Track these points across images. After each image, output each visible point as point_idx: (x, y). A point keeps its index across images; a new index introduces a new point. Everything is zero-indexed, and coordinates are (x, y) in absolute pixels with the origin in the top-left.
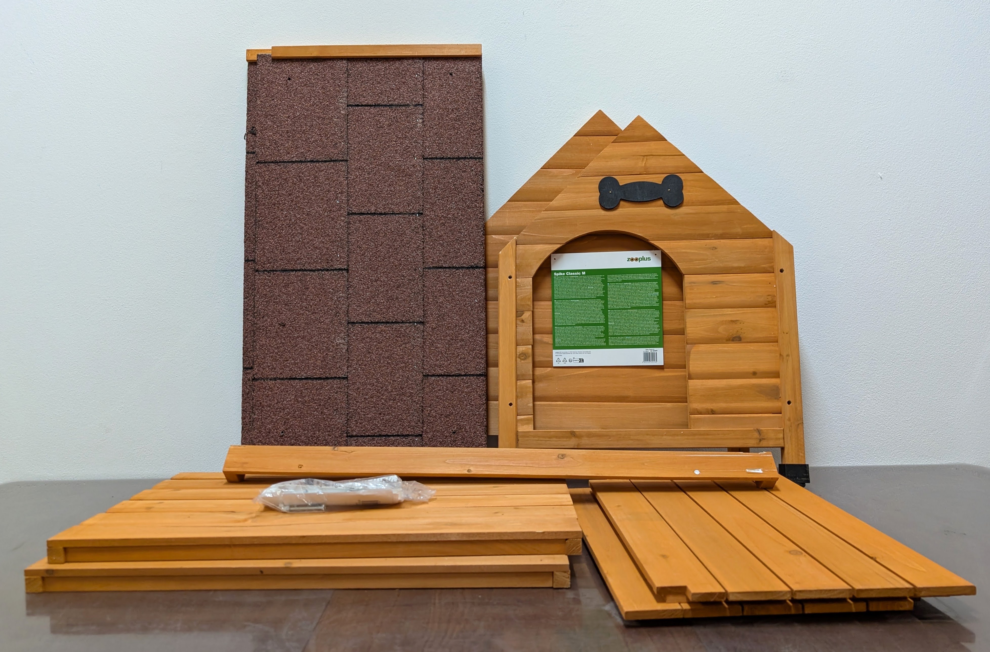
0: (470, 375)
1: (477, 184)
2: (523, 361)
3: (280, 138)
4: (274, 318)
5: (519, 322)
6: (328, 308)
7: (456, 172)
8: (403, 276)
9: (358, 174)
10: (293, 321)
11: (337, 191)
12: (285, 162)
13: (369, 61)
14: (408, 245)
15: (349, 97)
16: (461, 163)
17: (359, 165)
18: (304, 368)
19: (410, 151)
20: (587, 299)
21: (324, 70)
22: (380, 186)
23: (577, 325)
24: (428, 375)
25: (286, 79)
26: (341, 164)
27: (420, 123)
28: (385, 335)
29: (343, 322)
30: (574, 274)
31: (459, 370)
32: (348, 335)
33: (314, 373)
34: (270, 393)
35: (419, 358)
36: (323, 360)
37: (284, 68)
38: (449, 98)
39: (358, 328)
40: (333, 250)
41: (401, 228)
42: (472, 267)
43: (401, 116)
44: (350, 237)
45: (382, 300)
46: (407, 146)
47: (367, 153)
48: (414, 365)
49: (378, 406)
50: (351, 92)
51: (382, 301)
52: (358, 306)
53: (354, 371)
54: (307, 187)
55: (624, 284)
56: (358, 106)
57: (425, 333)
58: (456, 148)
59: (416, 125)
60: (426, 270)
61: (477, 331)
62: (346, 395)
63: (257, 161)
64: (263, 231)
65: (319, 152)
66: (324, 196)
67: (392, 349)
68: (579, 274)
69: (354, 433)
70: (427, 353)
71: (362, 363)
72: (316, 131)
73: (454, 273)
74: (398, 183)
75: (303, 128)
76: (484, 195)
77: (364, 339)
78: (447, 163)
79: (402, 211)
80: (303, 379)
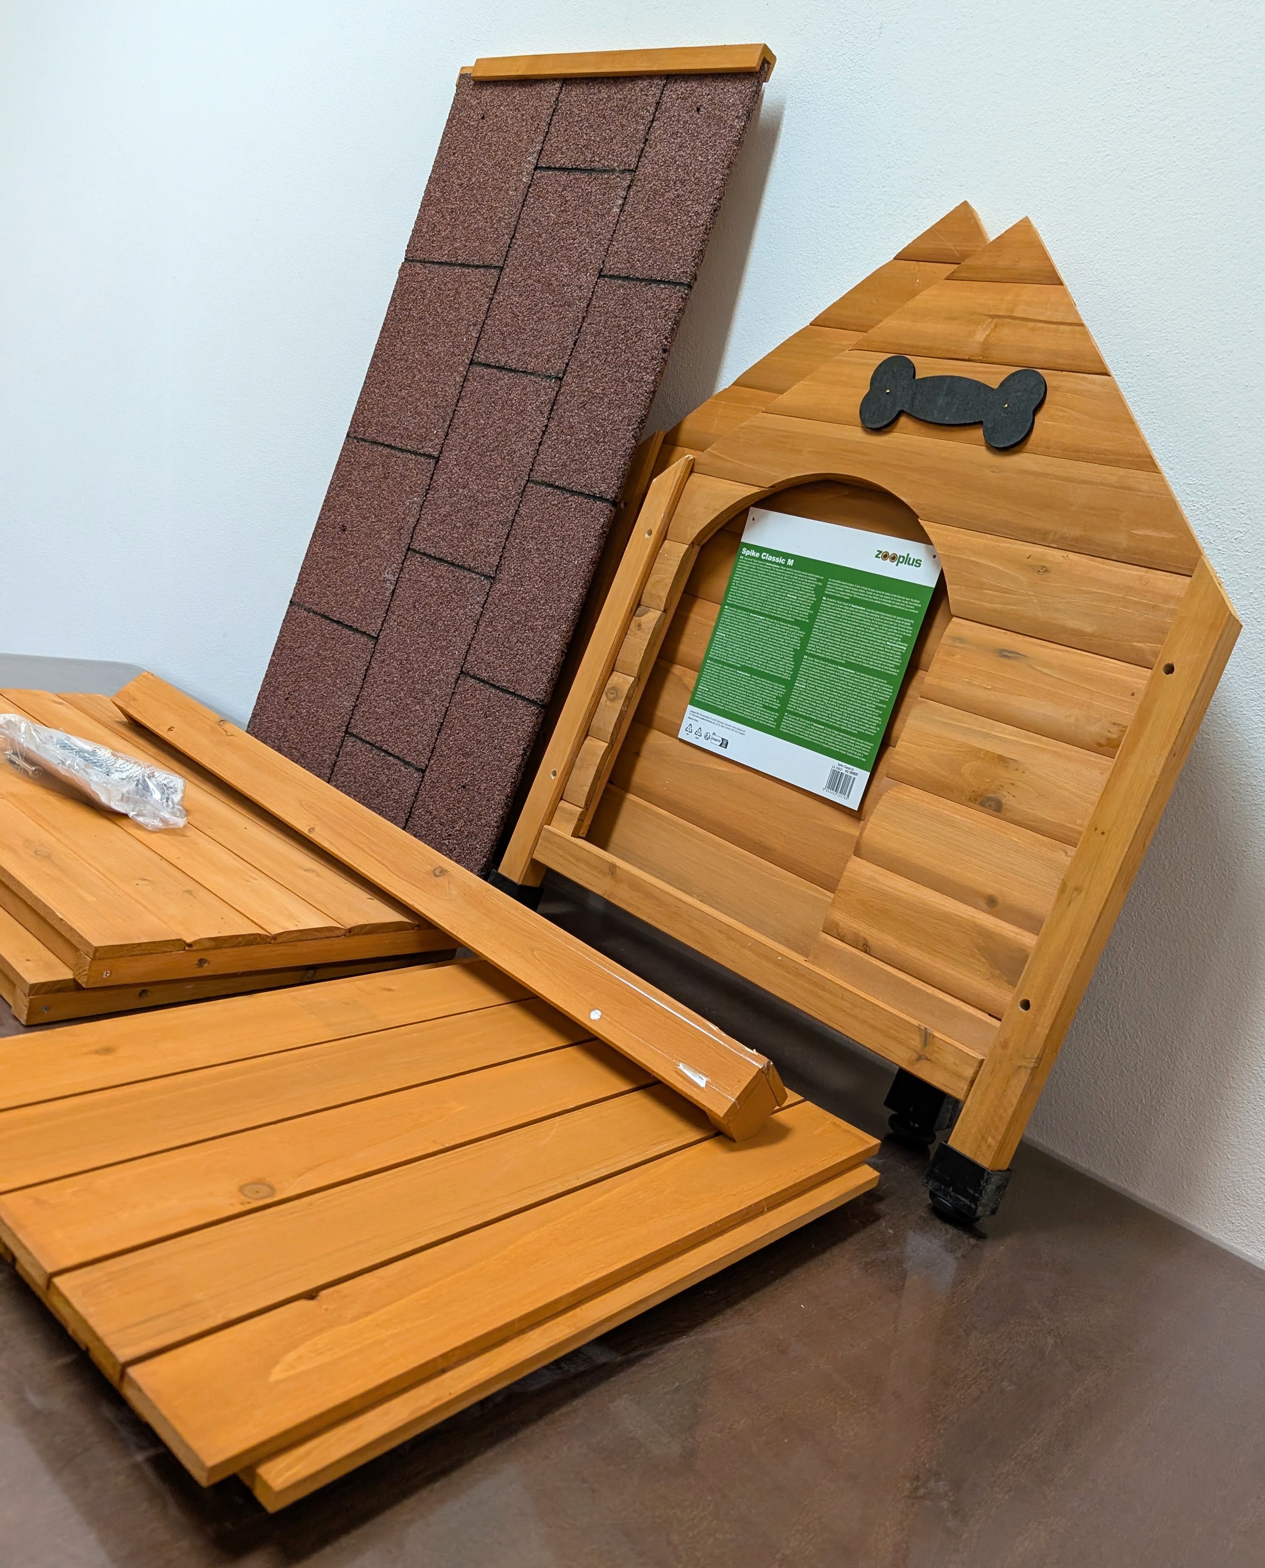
5: (632, 625)
6: (397, 519)
7: (637, 307)
8: (498, 489)
9: (507, 294)
10: (356, 528)
11: (471, 321)
12: (433, 262)
13: (591, 84)
15: (542, 153)
16: (650, 292)
20: (777, 619)
21: (528, 101)
22: (526, 318)
23: (744, 668)
24: (467, 673)
26: (492, 274)
29: (403, 546)
30: (773, 559)
31: (508, 681)
32: (401, 569)
34: (299, 630)
35: (465, 638)
36: (363, 600)
37: (484, 97)
39: (417, 561)
42: (594, 497)
43: (598, 191)
45: (461, 523)
47: (531, 257)
48: (456, 649)
49: (394, 698)
50: (549, 142)
55: (851, 607)
56: (548, 169)
58: (653, 261)
60: (531, 485)
62: (366, 665)
65: (475, 249)
67: (440, 610)
68: (782, 561)
69: (354, 732)
70: (478, 633)
72: (484, 211)
74: (550, 317)
75: (472, 205)
78: (629, 288)
80: (334, 621)
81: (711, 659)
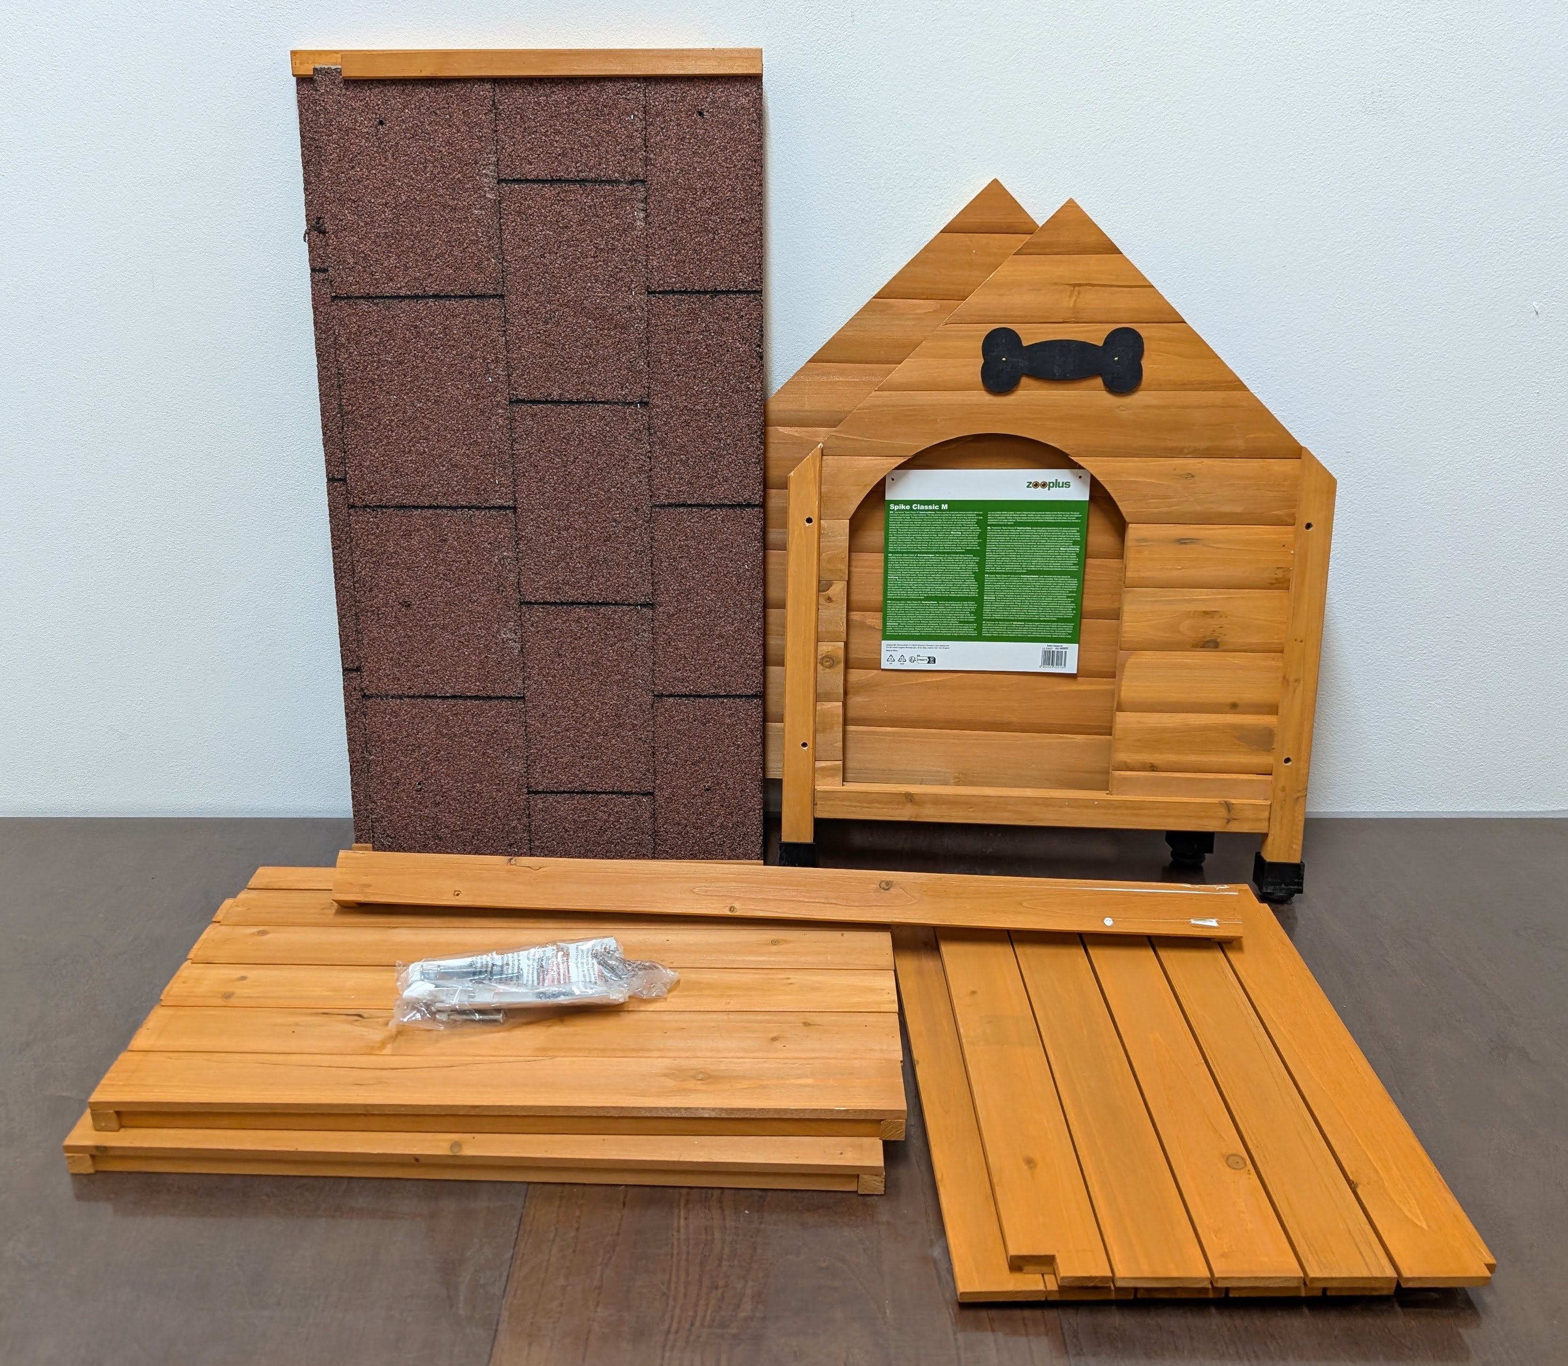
0: (734, 696)
1: (750, 345)
2: (827, 670)
3: (373, 249)
4: (390, 593)
5: (822, 601)
6: (484, 578)
7: (711, 320)
8: (615, 521)
9: (525, 323)
10: (423, 599)
11: (488, 358)
12: (387, 297)
13: (536, 84)
14: (623, 464)
15: (500, 163)
16: (720, 303)
17: (526, 305)
18: (448, 679)
19: (622, 279)
20: (948, 553)
21: (448, 104)
22: (567, 346)
23: (928, 599)
24: (663, 695)
25: (375, 123)
26: (492, 304)
27: (640, 220)
28: (586, 626)
29: (512, 602)
31: (716, 687)
32: (522, 624)
33: (467, 688)
34: (394, 720)
35: (646, 666)
36: (481, 667)
37: (370, 98)
38: (696, 165)
39: (539, 612)
40: (486, 471)
41: (609, 432)
42: (740, 505)
43: (604, 203)
44: (516, 446)
45: (579, 562)
46: (617, 268)
47: (540, 280)
48: (638, 679)
49: (578, 744)
50: (504, 151)
51: (578, 565)
52: (536, 574)
53: (535, 686)
54: (430, 348)
56: (518, 181)
57: (657, 624)
58: (711, 272)
59: (633, 224)
60: (657, 510)
61: (748, 621)
62: (522, 726)
63: (334, 294)
64: (356, 433)
65: (449, 278)
66: (464, 367)
67: (598, 650)
68: (936, 507)
69: (540, 788)
70: (659, 657)
71: (548, 673)
72: (441, 233)
73: (707, 515)
74: (601, 342)
75: (416, 227)
76: (762, 365)
77: (549, 632)
78: (693, 302)
79: (610, 397)
80: (448, 697)
81: (891, 600)
